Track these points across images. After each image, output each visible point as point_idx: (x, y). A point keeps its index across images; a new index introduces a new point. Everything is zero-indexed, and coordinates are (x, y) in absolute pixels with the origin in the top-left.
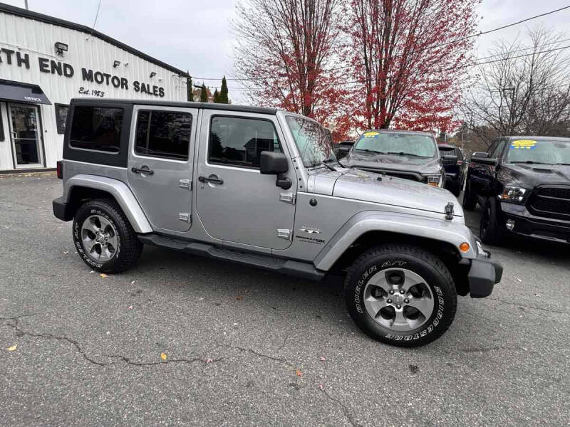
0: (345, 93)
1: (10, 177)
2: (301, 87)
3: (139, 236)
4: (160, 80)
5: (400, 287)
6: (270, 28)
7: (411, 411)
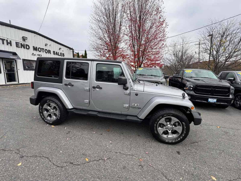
0: (127, 55)
1: (4, 87)
2: (113, 53)
3: (68, 110)
4: (63, 51)
5: (170, 123)
6: (101, 34)
7: (185, 170)
